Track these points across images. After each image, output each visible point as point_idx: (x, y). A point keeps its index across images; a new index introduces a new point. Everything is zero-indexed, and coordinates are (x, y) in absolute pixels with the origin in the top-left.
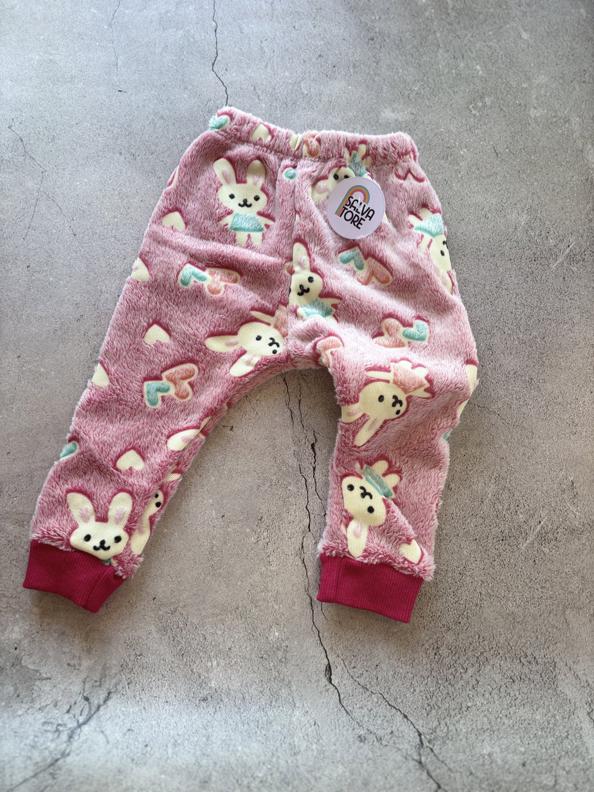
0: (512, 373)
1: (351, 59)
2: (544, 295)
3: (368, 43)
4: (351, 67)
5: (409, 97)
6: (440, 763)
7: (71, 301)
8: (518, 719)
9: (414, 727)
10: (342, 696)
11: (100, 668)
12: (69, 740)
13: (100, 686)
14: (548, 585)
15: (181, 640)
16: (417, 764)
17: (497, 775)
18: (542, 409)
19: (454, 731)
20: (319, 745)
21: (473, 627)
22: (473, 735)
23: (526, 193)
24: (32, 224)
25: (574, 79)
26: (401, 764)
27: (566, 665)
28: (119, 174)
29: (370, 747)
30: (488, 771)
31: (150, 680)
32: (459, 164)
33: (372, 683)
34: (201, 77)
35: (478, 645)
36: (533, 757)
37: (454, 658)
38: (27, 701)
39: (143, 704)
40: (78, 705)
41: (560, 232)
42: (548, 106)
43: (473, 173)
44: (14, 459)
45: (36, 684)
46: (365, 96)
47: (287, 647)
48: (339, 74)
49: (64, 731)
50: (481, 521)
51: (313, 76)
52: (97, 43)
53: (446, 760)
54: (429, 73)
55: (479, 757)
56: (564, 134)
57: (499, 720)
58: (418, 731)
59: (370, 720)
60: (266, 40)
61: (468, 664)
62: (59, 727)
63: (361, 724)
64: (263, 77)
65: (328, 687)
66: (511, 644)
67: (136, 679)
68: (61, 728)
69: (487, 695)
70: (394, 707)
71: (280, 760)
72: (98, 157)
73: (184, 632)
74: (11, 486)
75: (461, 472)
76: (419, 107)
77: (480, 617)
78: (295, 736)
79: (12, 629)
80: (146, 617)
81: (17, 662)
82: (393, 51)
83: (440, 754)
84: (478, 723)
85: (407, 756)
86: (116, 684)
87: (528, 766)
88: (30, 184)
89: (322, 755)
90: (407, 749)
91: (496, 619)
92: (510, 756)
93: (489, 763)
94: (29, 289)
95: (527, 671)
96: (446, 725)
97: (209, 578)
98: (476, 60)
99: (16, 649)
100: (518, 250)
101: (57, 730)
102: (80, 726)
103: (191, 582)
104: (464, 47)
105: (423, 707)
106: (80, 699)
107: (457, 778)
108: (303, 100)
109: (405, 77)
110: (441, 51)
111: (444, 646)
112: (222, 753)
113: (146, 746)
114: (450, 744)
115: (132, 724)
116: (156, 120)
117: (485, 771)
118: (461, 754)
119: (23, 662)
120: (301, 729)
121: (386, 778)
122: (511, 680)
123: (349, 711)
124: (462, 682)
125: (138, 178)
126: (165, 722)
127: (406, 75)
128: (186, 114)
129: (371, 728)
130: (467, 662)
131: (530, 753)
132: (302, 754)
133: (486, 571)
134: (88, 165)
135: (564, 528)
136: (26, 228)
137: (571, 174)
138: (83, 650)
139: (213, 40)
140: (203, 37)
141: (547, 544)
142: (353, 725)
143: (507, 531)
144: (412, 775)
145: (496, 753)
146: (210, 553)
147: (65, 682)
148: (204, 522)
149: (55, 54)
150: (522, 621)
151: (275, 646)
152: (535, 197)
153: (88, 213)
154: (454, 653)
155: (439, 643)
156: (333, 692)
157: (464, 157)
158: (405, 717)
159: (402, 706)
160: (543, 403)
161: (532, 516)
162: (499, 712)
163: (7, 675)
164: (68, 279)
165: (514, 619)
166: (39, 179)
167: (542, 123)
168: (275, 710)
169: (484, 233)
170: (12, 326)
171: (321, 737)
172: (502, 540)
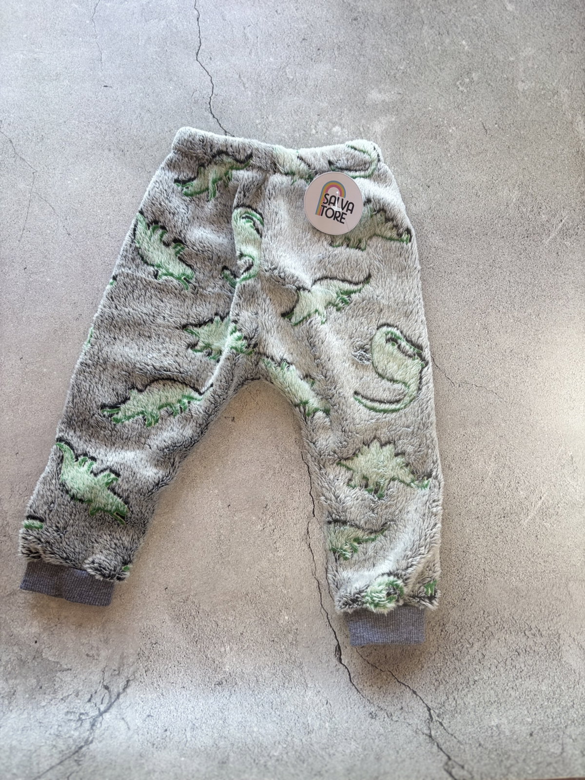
0: (508, 351)
1: (335, 41)
2: (538, 272)
3: (351, 24)
4: (335, 49)
5: (395, 77)
6: (450, 736)
7: (68, 300)
8: (524, 690)
9: (423, 702)
10: (352, 675)
11: (118, 657)
12: (92, 728)
13: (119, 674)
14: (550, 559)
15: (194, 628)
16: (427, 737)
17: (505, 746)
18: (539, 385)
19: (462, 704)
20: (331, 724)
21: (477, 603)
22: (481, 708)
23: (516, 169)
24: (27, 226)
25: (561, 49)
26: (411, 738)
27: (570, 636)
28: (109, 171)
29: (381, 724)
30: (497, 742)
31: (166, 667)
32: (448, 143)
33: (381, 661)
34: (186, 68)
35: (483, 620)
36: (540, 727)
37: (460, 634)
38: (50, 692)
39: (161, 691)
40: (98, 693)
41: (552, 207)
42: (537, 78)
43: (463, 151)
44: (23, 459)
45: (57, 675)
46: (351, 78)
47: (297, 629)
48: (324, 56)
49: (86, 719)
50: (482, 499)
51: (298, 60)
52: (81, 39)
53: (455, 733)
54: (414, 51)
55: (487, 729)
56: (553, 107)
57: (505, 692)
58: (427, 706)
59: (381, 697)
60: (249, 26)
61: (473, 640)
62: (81, 716)
63: (371, 701)
64: (248, 64)
65: (338, 667)
66: (516, 618)
67: (153, 666)
68: (83, 717)
69: (493, 669)
70: (403, 684)
71: (294, 739)
72: (88, 154)
73: (197, 620)
74: (22, 486)
75: (461, 452)
76: (405, 87)
77: (485, 593)
78: (308, 716)
79: (31, 624)
80: (159, 607)
81: (37, 655)
82: (377, 31)
83: (450, 727)
84: (486, 696)
85: (417, 730)
86: (134, 672)
87: (535, 736)
88: (22, 186)
89: (335, 733)
90: (417, 724)
91: (500, 594)
92: (517, 727)
93: (497, 734)
94: (27, 291)
95: (532, 643)
96: (454, 699)
97: (218, 567)
98: (461, 35)
99: (36, 642)
100: (510, 228)
101: (80, 719)
102: (101, 714)
103: (201, 571)
104: (449, 23)
105: (431, 683)
106: (100, 687)
107: (466, 749)
108: (289, 86)
109: (390, 56)
110: (426, 27)
111: (450, 623)
112: (238, 735)
113: (166, 730)
114: (458, 718)
115: (152, 710)
116: (143, 114)
117: (494, 742)
118: (470, 727)
119: (43, 654)
120: (314, 708)
121: (398, 752)
122: (516, 653)
123: (359, 690)
124: (468, 657)
125: (128, 174)
126: (183, 707)
127: (391, 55)
128: (172, 106)
129: (382, 705)
130: (473, 637)
131: (537, 723)
132: (316, 732)
133: (489, 548)
134: (78, 163)
135: (565, 503)
136: (20, 230)
137: (561, 147)
138: (101, 641)
139: (196, 29)
140: (185, 27)
141: (548, 519)
142: (363, 702)
143: (508, 508)
144: (423, 748)
145: (504, 724)
146: (218, 542)
147: (85, 672)
148: (211, 512)
149: (40, 52)
150: (526, 595)
151: (285, 629)
152: (526, 172)
153: (81, 212)
154: (460, 629)
155: (445, 620)
156: (344, 671)
157: (453, 135)
158: (415, 692)
159: (411, 682)
160: (540, 379)
161: (533, 492)
162: (506, 685)
163: (29, 668)
164: (65, 279)
165: (518, 593)
166: (31, 180)
167: (530, 96)
168: (288, 691)
169: (476, 212)
170: (13, 329)
171: (333, 716)
172: (504, 517)
